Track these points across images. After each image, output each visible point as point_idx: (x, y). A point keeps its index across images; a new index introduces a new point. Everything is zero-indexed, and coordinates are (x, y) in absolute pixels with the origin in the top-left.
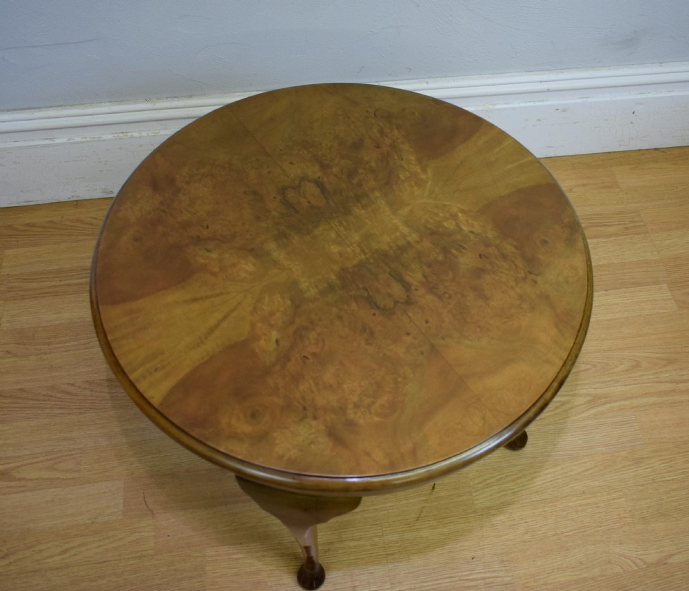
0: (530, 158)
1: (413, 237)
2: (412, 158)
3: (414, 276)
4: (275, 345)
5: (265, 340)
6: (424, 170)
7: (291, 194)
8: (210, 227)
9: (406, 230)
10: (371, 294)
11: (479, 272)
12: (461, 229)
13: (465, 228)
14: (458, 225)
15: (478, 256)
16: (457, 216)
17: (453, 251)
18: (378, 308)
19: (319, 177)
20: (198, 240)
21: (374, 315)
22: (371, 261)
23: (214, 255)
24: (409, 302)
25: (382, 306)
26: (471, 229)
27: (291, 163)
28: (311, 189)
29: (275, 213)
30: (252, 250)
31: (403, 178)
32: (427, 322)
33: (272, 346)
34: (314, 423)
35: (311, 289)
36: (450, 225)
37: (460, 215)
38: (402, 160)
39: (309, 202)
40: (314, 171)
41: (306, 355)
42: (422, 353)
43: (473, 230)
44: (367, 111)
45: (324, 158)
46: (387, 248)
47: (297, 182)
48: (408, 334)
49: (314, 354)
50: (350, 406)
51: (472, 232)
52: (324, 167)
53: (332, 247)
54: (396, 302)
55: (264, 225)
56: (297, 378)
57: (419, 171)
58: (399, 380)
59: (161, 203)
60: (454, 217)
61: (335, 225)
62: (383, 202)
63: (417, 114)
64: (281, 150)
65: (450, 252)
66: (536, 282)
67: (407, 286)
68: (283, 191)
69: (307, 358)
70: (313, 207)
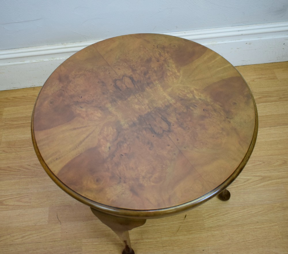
0: (229, 65)
1: (173, 101)
2: (174, 66)
3: (172, 119)
4: (108, 149)
5: (104, 147)
6: (179, 71)
7: (118, 83)
8: (83, 97)
9: (169, 98)
10: (152, 127)
11: (203, 117)
12: (195, 98)
13: (197, 97)
14: (193, 96)
15: (203, 110)
16: (193, 91)
17: (191, 108)
18: (155, 133)
19: (131, 75)
20: (77, 103)
21: (153, 136)
22: (153, 112)
23: (84, 109)
24: (169, 131)
25: (157, 132)
26: (199, 98)
27: (119, 69)
28: (127, 80)
29: (111, 91)
30: (100, 107)
31: (169, 75)
32: (178, 140)
33: (107, 150)
34: (124, 185)
35: (125, 125)
36: (190, 96)
37: (195, 91)
38: (169, 67)
39: (126, 86)
40: (129, 72)
41: (122, 154)
42: (175, 154)
43: (201, 98)
44: (154, 45)
45: (134, 66)
46: (161, 106)
47: (121, 77)
48: (169, 145)
49: (125, 154)
50: (141, 177)
51: (200, 99)
52: (134, 70)
53: (136, 106)
54: (164, 131)
55: (106, 96)
56: (117, 164)
57: (176, 72)
58: (164, 166)
59: (62, 87)
60: (192, 92)
61: (138, 96)
62: (159, 86)
63: (176, 46)
64: (115, 63)
65: (190, 108)
66: (230, 122)
67: (169, 124)
68: (115, 81)
69: (122, 155)
70: (128, 88)
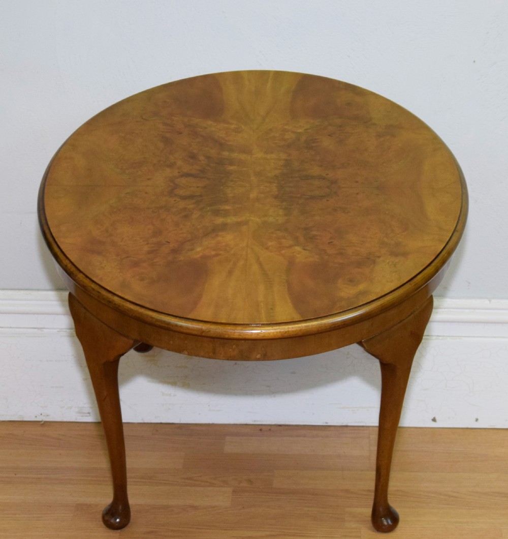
1: (283, 156)
2: (210, 123)
3: (315, 170)
5: (298, 254)
7: (181, 192)
8: (169, 241)
9: (273, 156)
10: (309, 195)
12: (299, 133)
13: (300, 131)
14: (293, 132)
15: (328, 137)
17: (313, 145)
18: (324, 196)
19: (179, 172)
20: (176, 251)
21: (327, 200)
22: (283, 182)
23: (199, 249)
24: (334, 182)
25: (324, 194)
26: (303, 129)
27: (148, 179)
28: (183, 181)
29: (191, 206)
30: (214, 230)
32: (357, 182)
33: (306, 253)
34: (381, 259)
35: (277, 218)
36: (289, 136)
37: (286, 127)
39: (198, 187)
40: (168, 172)
41: (328, 241)
42: (378, 195)
44: (137, 122)
46: (277, 172)
47: (171, 184)
48: (358, 194)
49: (331, 238)
50: (385, 240)
52: (171, 166)
54: (328, 187)
55: (194, 216)
57: (226, 125)
58: (387, 212)
59: (118, 255)
60: (284, 131)
61: (233, 184)
64: (130, 178)
66: (375, 124)
67: (321, 178)
68: (171, 193)
69: (332, 242)
70: (205, 187)
